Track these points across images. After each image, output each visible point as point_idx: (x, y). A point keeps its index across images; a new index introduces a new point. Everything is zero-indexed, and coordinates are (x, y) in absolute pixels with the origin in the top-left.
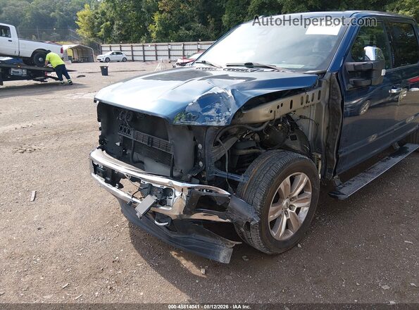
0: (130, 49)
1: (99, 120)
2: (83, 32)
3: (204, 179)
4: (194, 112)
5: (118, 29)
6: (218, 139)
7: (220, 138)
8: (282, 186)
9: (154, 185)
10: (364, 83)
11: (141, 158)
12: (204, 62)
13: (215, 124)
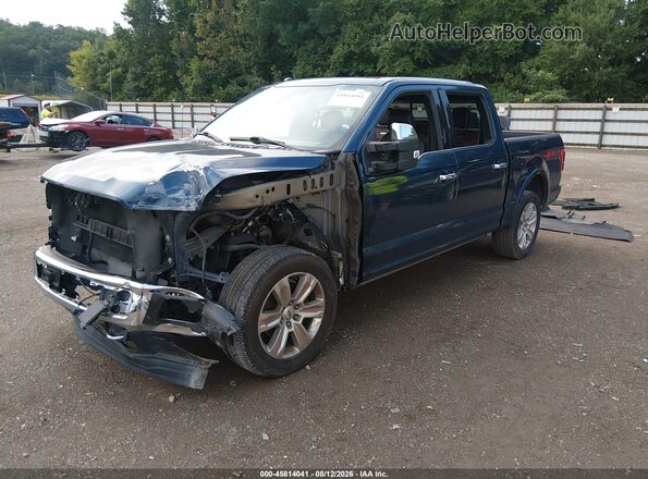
0: (151, 109)
1: (49, 207)
2: (78, 81)
3: (174, 279)
4: (157, 193)
5: (135, 79)
6: (192, 229)
7: (195, 228)
8: (276, 288)
9: (106, 287)
10: (388, 166)
11: (104, 257)
12: (206, 134)
13: (184, 208)
